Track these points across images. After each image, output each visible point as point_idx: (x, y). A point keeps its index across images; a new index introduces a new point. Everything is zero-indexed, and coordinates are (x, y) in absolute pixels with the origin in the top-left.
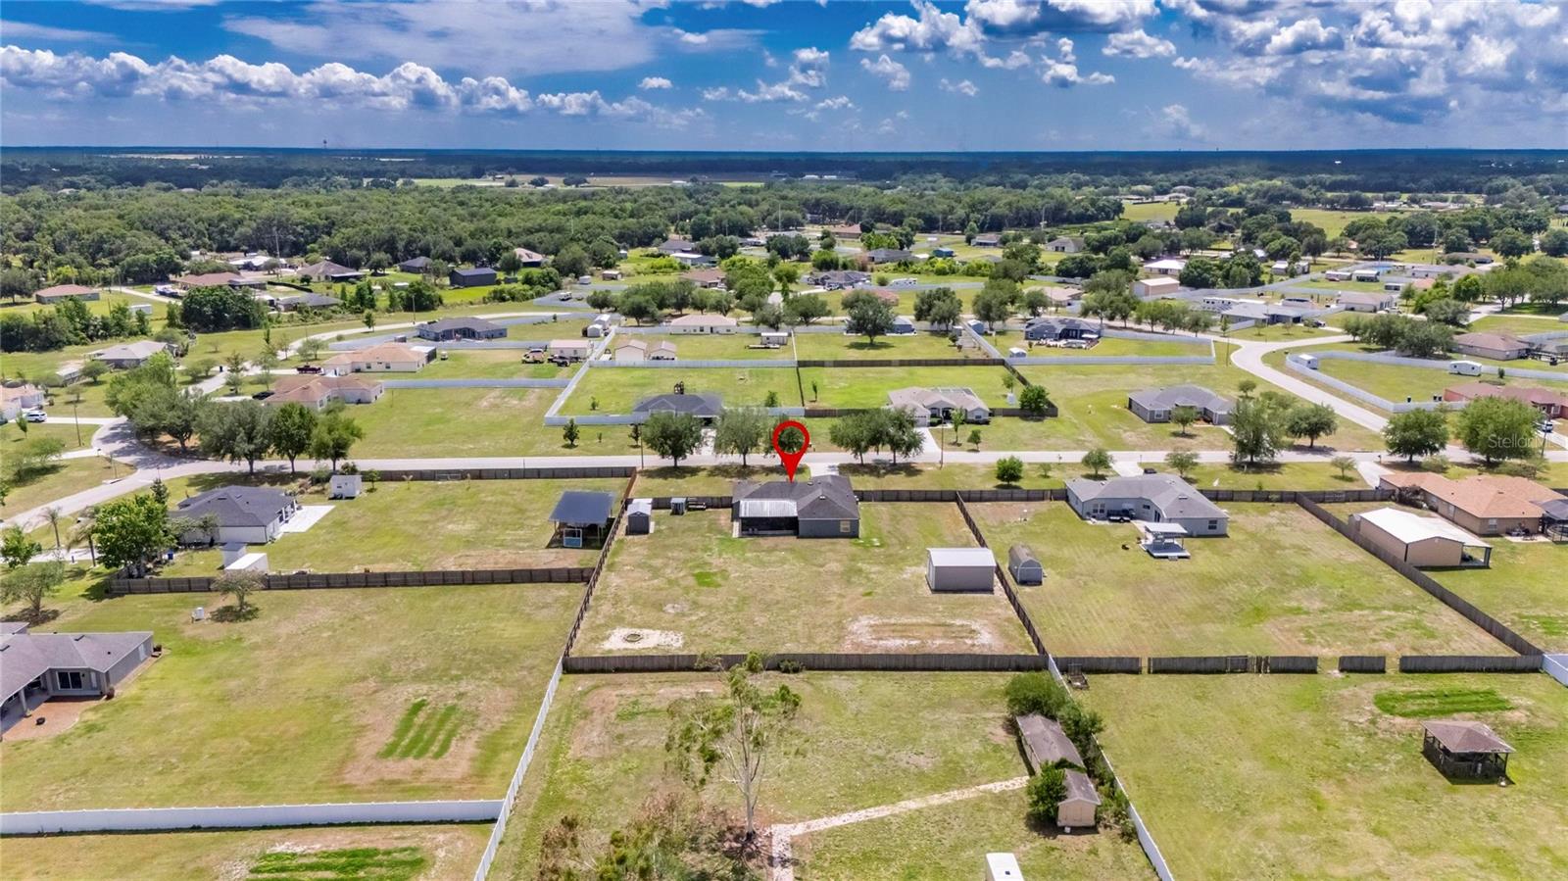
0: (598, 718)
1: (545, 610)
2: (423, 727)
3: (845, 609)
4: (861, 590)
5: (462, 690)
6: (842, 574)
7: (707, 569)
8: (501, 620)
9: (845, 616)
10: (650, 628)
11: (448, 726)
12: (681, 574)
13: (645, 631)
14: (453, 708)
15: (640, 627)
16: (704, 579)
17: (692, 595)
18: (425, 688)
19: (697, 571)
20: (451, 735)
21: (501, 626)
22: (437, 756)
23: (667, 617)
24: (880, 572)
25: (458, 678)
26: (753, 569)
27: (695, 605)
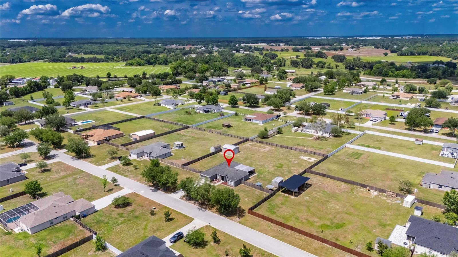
0: (326, 150)
1: (323, 169)
2: (356, 156)
4: (253, 155)
5: (348, 159)
8: (335, 170)
10: (304, 160)
11: (352, 155)
12: (284, 169)
13: (306, 160)
14: (350, 157)
15: (306, 161)
17: (288, 163)
18: (355, 162)
20: (351, 154)
21: (335, 169)
22: (354, 152)
23: (299, 161)
25: (348, 162)
26: (266, 165)
27: (290, 161)
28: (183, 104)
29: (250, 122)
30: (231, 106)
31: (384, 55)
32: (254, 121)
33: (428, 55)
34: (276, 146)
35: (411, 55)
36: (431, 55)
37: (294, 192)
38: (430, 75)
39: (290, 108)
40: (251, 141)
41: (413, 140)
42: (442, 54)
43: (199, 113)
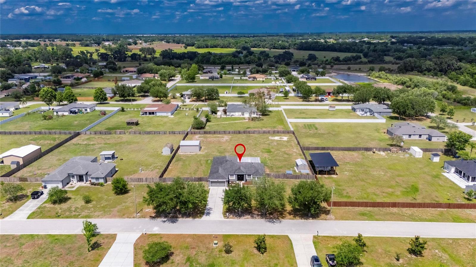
3: (228, 144)
4: (222, 147)
6: (225, 152)
7: (268, 154)
9: (229, 142)
10: (278, 140)
11: (307, 127)
12: (276, 152)
16: (269, 151)
17: (270, 147)
18: (320, 132)
19: (271, 153)
20: (305, 126)
24: (214, 152)
26: (254, 153)
27: (269, 144)
28: (17, 109)
29: (153, 115)
30: (98, 102)
31: (184, 48)
32: (158, 114)
33: (220, 47)
34: (229, 133)
35: (206, 48)
36: (222, 47)
37: (328, 171)
38: (249, 61)
39: (176, 97)
40: (192, 133)
41: (327, 108)
42: (231, 46)
43: (63, 116)
